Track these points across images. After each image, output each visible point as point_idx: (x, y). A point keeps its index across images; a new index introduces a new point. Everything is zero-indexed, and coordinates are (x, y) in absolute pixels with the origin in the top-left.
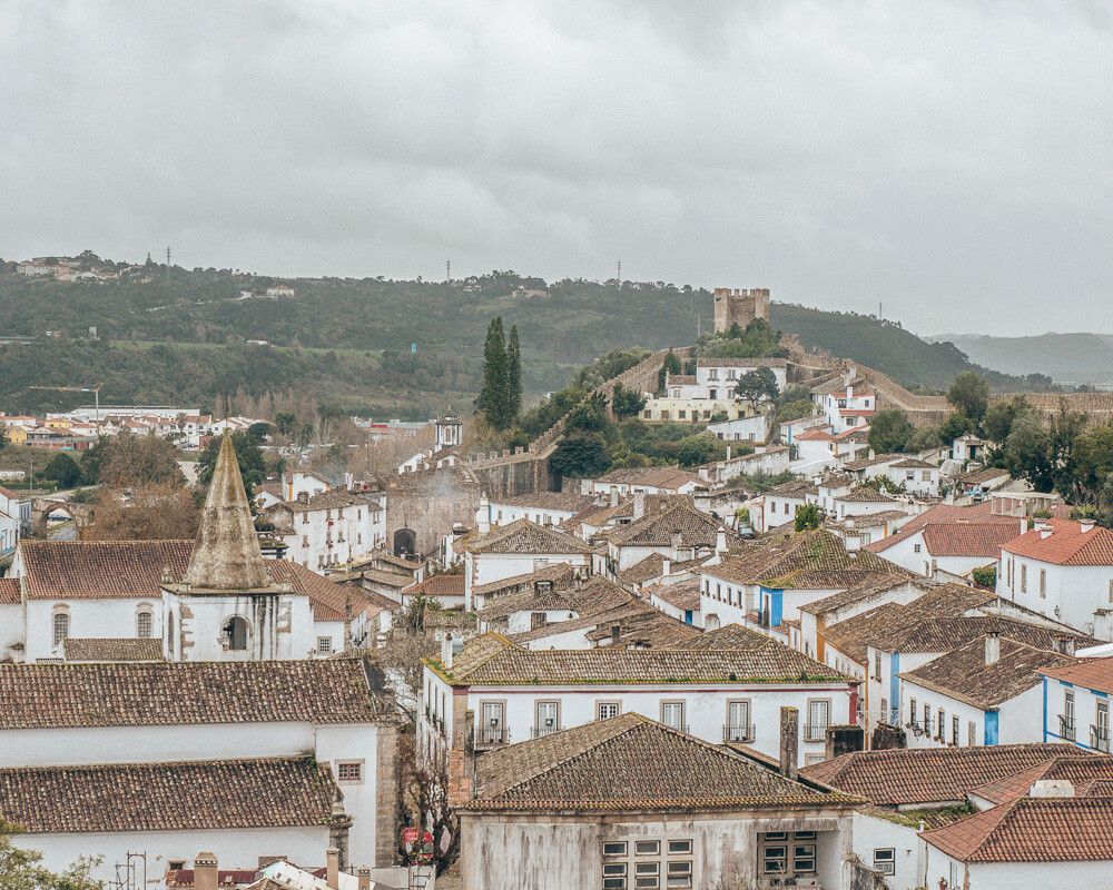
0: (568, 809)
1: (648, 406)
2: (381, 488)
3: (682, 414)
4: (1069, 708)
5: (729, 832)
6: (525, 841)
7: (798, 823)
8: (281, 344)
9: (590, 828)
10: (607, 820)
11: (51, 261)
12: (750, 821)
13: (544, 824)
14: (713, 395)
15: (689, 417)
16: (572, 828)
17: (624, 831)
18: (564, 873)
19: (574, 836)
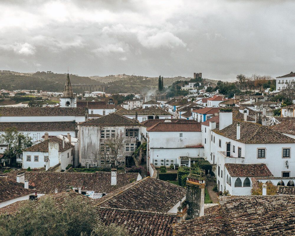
0: (95, 125)
1: (182, 88)
2: (142, 99)
3: (186, 89)
4: (197, 117)
5: (121, 129)
6: (89, 130)
7: (132, 128)
8: (148, 86)
9: (99, 128)
10: (101, 127)
11: (119, 75)
12: (125, 127)
13: (92, 127)
14: (191, 87)
15: (187, 90)
16: (96, 128)
17: (104, 129)
18: (95, 135)
19: (96, 129)
